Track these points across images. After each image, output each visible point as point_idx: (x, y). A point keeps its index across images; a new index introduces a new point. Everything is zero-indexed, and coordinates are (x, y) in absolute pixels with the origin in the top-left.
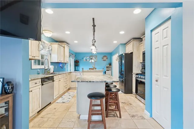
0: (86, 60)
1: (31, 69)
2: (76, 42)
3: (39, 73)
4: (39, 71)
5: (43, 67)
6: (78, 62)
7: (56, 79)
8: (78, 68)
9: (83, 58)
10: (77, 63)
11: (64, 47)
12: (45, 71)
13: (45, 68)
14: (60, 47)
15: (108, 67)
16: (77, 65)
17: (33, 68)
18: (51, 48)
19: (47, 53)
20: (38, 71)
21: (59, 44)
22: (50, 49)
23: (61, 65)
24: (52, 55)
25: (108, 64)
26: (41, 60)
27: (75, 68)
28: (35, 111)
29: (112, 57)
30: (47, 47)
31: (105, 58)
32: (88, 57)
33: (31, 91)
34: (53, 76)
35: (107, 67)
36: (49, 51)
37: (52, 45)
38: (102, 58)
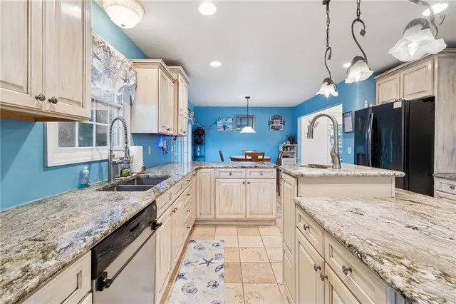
0: (225, 127)
1: (46, 167)
2: (216, 64)
3: (84, 182)
4: (86, 171)
5: (102, 153)
6: (203, 132)
8: (203, 151)
9: (216, 123)
10: (199, 136)
11: (175, 82)
12: (112, 168)
13: (112, 156)
15: (287, 147)
16: (199, 141)
17: (51, 163)
18: (134, 78)
19: (119, 98)
20: (82, 175)
21: (161, 67)
22: (132, 83)
23: (163, 143)
24: (139, 108)
25: (285, 138)
26: (94, 123)
27: (194, 151)
29: (299, 119)
30: (121, 74)
31: (277, 122)
32: (230, 120)
34: (155, 202)
35: (283, 147)
36: (127, 89)
37: (139, 70)
38: (270, 123)
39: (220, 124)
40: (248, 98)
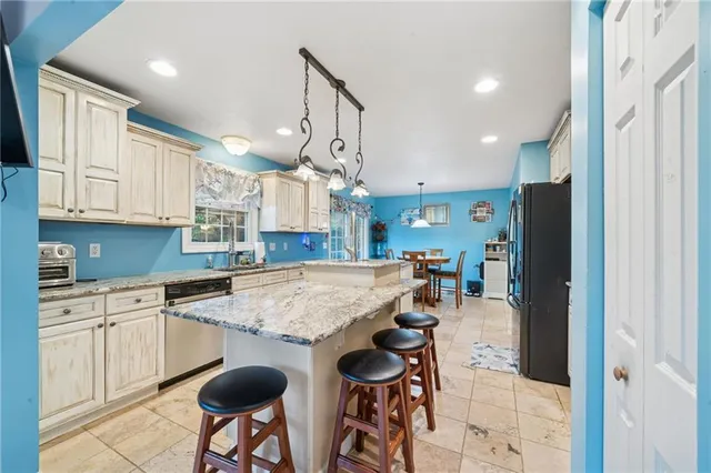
0: (410, 221)
1: (182, 254)
4: (210, 257)
5: (226, 247)
6: (384, 227)
7: (239, 287)
8: (384, 248)
9: (399, 215)
10: (378, 233)
11: (306, 183)
12: (231, 258)
13: (230, 249)
14: (290, 182)
15: (494, 246)
16: (379, 238)
17: (184, 251)
18: (259, 187)
20: (208, 261)
21: (279, 175)
22: (256, 191)
23: (306, 241)
24: (264, 211)
25: (493, 233)
27: (373, 249)
28: (137, 385)
30: (246, 187)
31: (481, 211)
32: (416, 212)
33: (113, 325)
34: (229, 278)
35: (487, 246)
36: (251, 198)
37: (265, 180)
38: (471, 212)
39: (404, 217)
40: (421, 184)
